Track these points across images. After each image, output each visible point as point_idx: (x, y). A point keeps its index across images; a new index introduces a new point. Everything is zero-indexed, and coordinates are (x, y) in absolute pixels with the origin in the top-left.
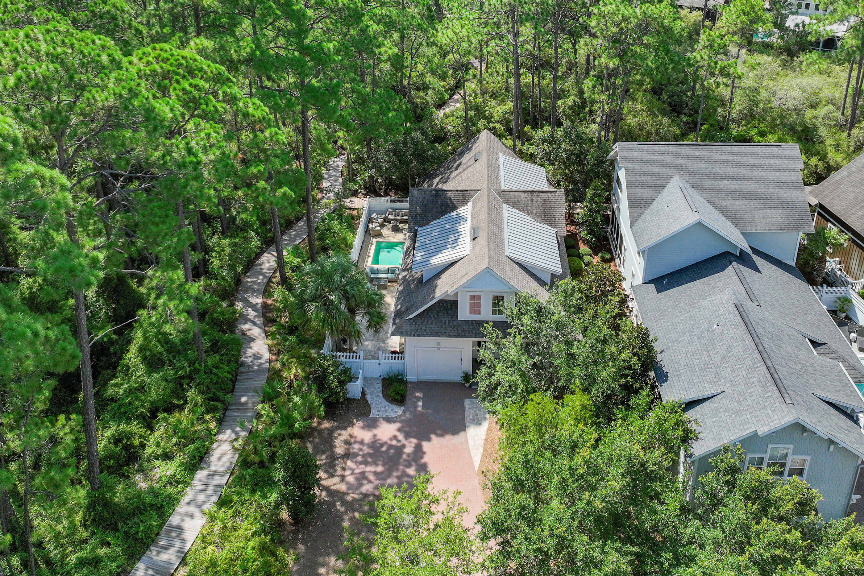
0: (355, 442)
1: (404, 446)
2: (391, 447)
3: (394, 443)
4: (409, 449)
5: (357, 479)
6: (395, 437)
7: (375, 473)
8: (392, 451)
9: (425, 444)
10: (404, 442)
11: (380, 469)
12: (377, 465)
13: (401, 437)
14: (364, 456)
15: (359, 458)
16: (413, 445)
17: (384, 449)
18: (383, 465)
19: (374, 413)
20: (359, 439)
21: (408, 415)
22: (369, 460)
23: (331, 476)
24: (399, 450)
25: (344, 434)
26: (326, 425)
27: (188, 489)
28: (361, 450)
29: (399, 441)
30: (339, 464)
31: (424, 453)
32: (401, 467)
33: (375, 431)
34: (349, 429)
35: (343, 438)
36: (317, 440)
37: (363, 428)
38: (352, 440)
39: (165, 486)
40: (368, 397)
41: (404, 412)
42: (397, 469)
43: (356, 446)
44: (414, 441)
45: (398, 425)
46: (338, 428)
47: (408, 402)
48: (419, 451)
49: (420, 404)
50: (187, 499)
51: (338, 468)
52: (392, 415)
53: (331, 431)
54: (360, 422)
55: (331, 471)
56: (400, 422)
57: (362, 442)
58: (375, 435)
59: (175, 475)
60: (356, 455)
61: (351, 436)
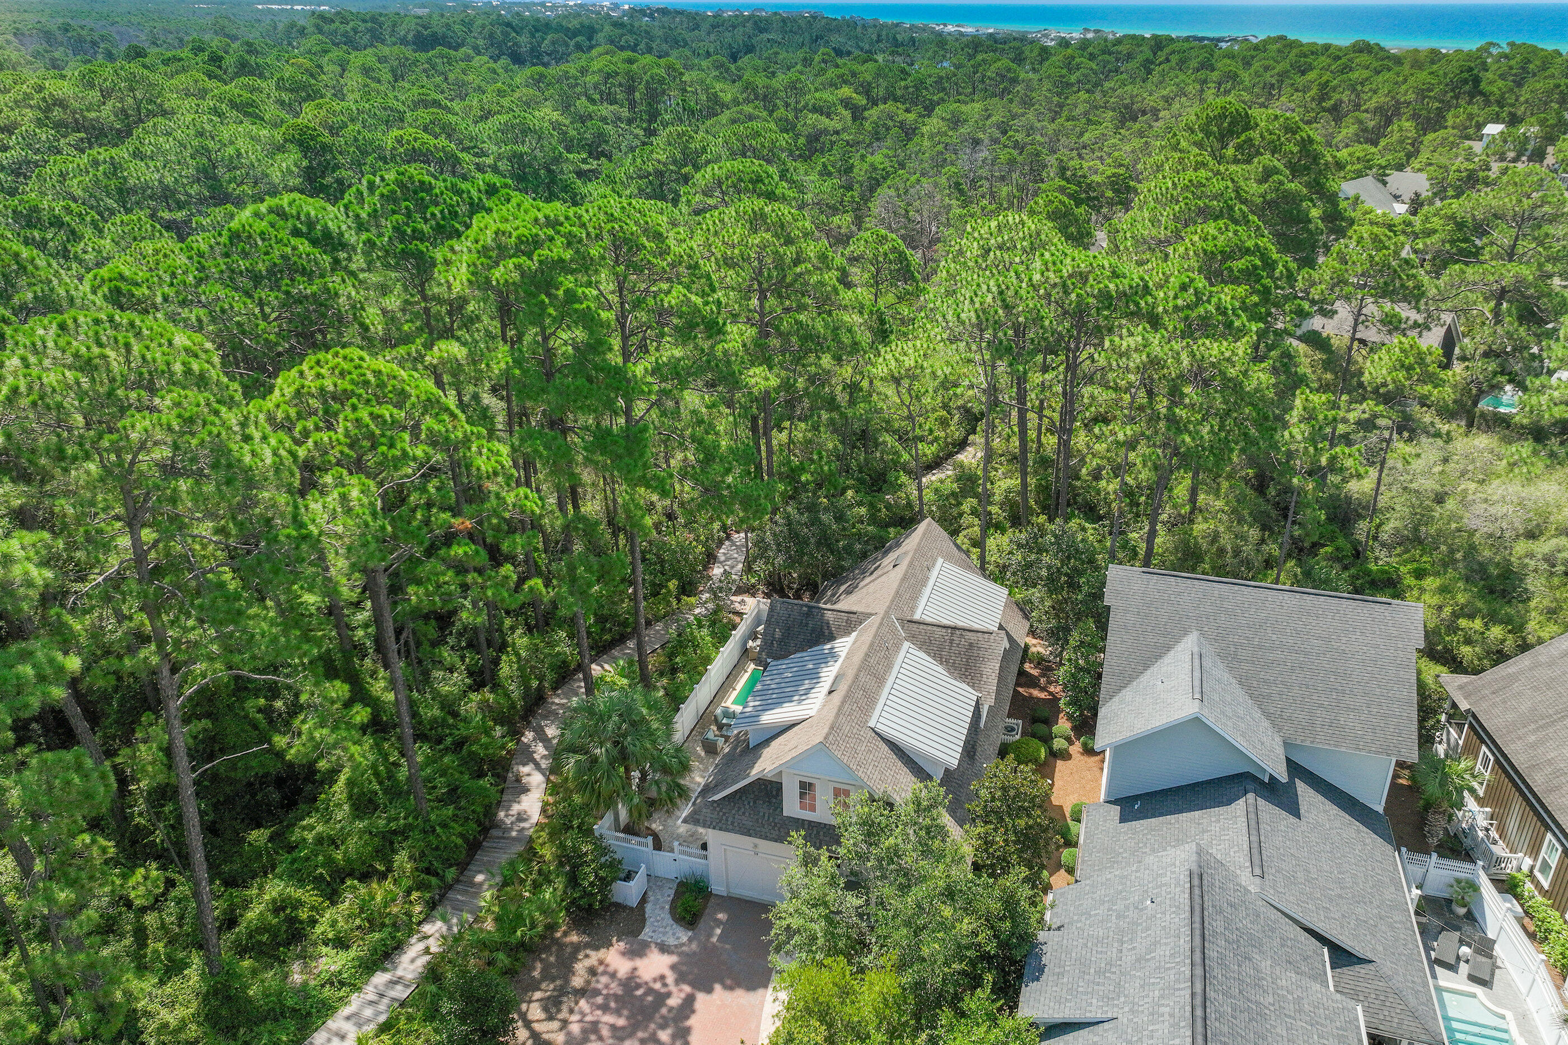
0: (605, 973)
1: (669, 995)
2: (650, 991)
3: (657, 986)
4: (674, 1002)
5: (584, 1031)
6: (662, 977)
7: (613, 1027)
8: (650, 998)
9: (701, 997)
10: (672, 988)
11: (621, 1022)
12: (620, 1015)
13: (670, 979)
14: (607, 997)
15: (599, 1000)
16: (683, 995)
17: (639, 992)
18: (628, 1018)
19: (647, 934)
20: (611, 969)
21: (694, 946)
22: (613, 1005)
23: (551, 1018)
24: (662, 998)
25: (594, 957)
26: (574, 938)
27: (354, 996)
28: (607, 986)
29: (665, 985)
30: (567, 1002)
31: (693, 1012)
32: (653, 1026)
33: (639, 963)
34: (603, 951)
35: (587, 963)
36: (552, 959)
37: (623, 954)
38: (601, 969)
39: (323, 986)
40: (649, 908)
41: (690, 940)
42: (647, 1027)
43: (604, 979)
44: (687, 989)
45: (674, 959)
46: (587, 946)
47: (702, 924)
48: (688, 1006)
49: (718, 931)
50: (346, 1011)
51: (565, 1008)
52: (671, 941)
53: (577, 948)
54: (622, 944)
55: (554, 1010)
56: (680, 954)
57: (613, 975)
58: (635, 969)
59: (340, 972)
60: (597, 993)
61: (601, 962)
